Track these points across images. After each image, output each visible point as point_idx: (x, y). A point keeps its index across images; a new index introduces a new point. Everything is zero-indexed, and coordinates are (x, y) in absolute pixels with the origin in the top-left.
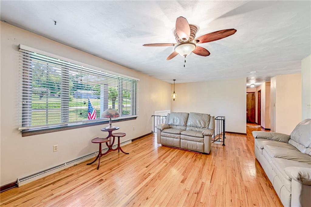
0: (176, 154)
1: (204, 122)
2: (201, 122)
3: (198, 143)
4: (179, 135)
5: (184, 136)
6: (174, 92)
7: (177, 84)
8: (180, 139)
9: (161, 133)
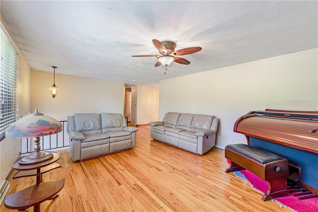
0: (115, 160)
1: (120, 121)
2: (117, 122)
3: (127, 141)
4: (109, 139)
5: (114, 138)
6: (54, 85)
7: (59, 74)
8: (110, 143)
9: (82, 143)
